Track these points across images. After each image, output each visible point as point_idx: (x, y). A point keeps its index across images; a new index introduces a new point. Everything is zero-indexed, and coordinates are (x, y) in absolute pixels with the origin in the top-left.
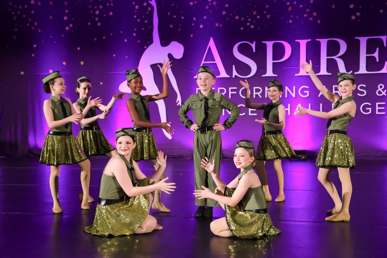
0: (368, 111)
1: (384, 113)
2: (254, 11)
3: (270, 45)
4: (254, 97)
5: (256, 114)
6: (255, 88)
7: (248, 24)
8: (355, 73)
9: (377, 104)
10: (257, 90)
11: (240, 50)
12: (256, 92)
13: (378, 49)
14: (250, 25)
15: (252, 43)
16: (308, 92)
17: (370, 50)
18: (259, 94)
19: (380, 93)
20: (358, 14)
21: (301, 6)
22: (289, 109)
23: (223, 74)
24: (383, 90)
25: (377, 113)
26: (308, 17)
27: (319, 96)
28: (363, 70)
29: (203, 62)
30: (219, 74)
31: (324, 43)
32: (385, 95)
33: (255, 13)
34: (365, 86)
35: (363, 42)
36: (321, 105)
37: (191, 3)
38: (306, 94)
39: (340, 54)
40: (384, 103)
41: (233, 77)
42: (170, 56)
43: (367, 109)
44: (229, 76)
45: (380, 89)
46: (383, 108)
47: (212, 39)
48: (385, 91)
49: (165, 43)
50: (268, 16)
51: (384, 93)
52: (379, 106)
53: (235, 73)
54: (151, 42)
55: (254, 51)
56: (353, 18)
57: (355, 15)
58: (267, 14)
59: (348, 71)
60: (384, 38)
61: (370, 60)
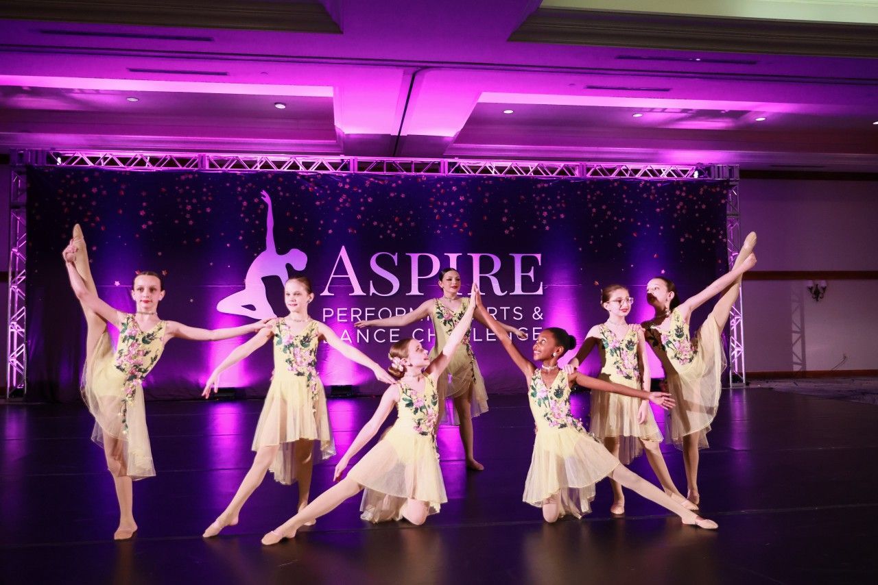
2: (395, 218)
3: (415, 258)
7: (389, 232)
8: (511, 294)
9: (534, 328)
11: (379, 262)
13: (533, 268)
14: (392, 232)
15: (394, 255)
17: (525, 269)
19: (536, 316)
20: (512, 228)
21: (450, 215)
23: (358, 291)
24: (540, 314)
26: (459, 228)
28: (518, 290)
29: (332, 276)
30: (353, 291)
31: (476, 258)
32: (542, 319)
33: (396, 219)
34: (521, 308)
35: (518, 258)
36: (474, 330)
37: (318, 203)
39: (494, 272)
41: (371, 295)
42: (289, 267)
44: (365, 294)
45: (536, 313)
47: (343, 247)
48: (542, 314)
49: (282, 250)
50: (413, 224)
51: (540, 317)
53: (372, 290)
54: (264, 248)
55: (396, 264)
56: (507, 232)
57: (508, 229)
58: (411, 221)
59: (502, 291)
60: (539, 256)
61: (525, 280)
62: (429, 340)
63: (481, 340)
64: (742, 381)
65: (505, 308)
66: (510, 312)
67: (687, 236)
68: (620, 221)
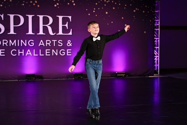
0: (63, 54)
1: (71, 55)
3: (12, 16)
4: (3, 45)
5: (4, 55)
6: (3, 40)
8: (57, 34)
9: (68, 50)
10: (5, 42)
12: (4, 42)
13: (67, 22)
15: (2, 15)
16: (33, 43)
17: (64, 23)
18: (6, 43)
19: (69, 44)
20: (58, 4)
22: (23, 52)
24: (70, 43)
25: (68, 55)
26: (33, 3)
27: (39, 46)
28: (61, 33)
31: (41, 17)
32: (71, 46)
34: (62, 41)
35: (60, 18)
36: (40, 50)
38: (32, 44)
39: (49, 24)
40: (71, 50)
43: (63, 53)
46: (70, 52)
48: (71, 44)
51: (71, 45)
52: (69, 51)
55: (3, 19)
56: (55, 6)
57: (56, 4)
59: (53, 33)
60: (70, 17)
61: (64, 28)
62: (19, 55)
63: (43, 55)
64: (158, 73)
65: (54, 41)
66: (56, 43)
67: (136, 9)
68: (107, 2)
